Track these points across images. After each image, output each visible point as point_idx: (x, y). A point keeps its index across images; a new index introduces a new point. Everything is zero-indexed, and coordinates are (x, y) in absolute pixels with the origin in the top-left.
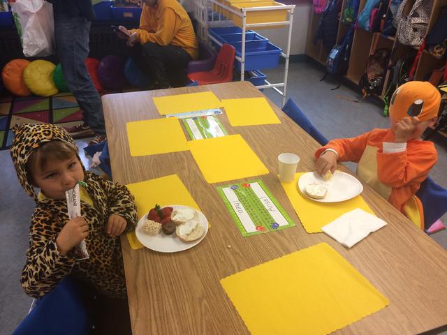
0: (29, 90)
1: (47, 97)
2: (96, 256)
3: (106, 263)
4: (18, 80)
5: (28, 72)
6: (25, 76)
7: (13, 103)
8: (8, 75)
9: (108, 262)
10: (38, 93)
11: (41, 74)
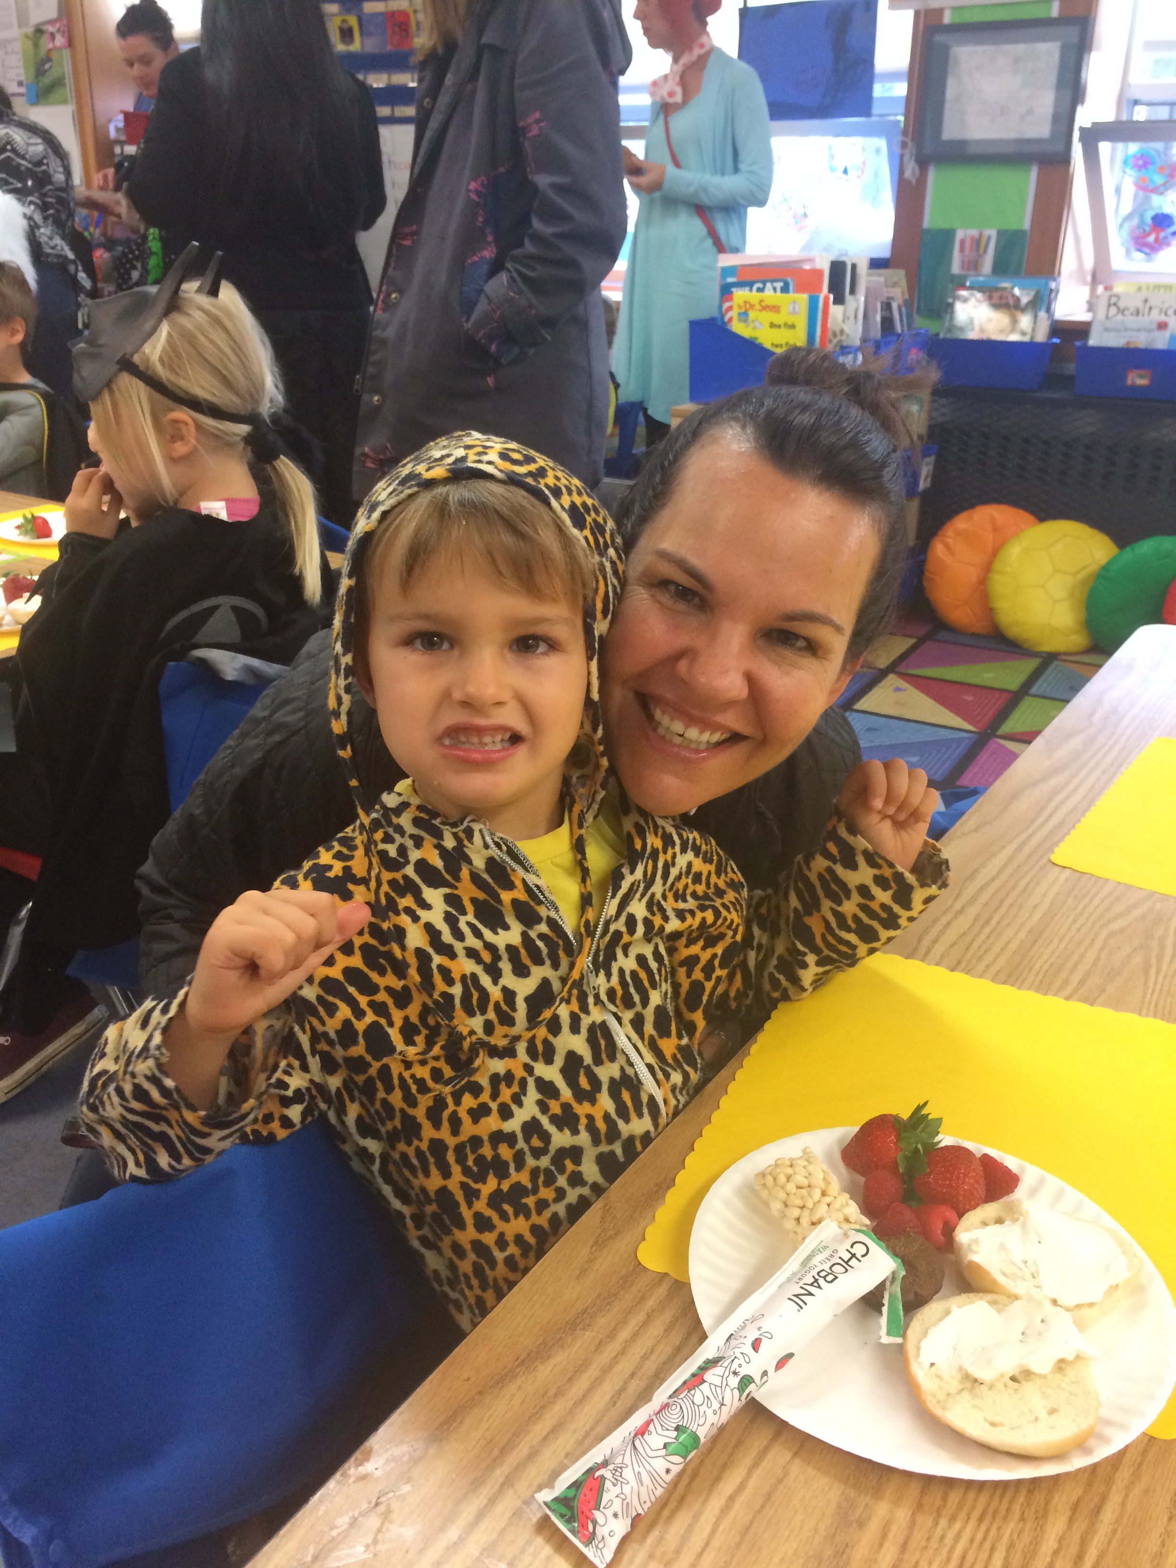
0: (990, 612)
1: (1036, 655)
2: (456, 1169)
3: (489, 1239)
4: (972, 574)
5: (1014, 551)
6: (997, 565)
7: (921, 641)
8: (947, 546)
9: (502, 1243)
10: (1013, 632)
11: (1056, 570)
